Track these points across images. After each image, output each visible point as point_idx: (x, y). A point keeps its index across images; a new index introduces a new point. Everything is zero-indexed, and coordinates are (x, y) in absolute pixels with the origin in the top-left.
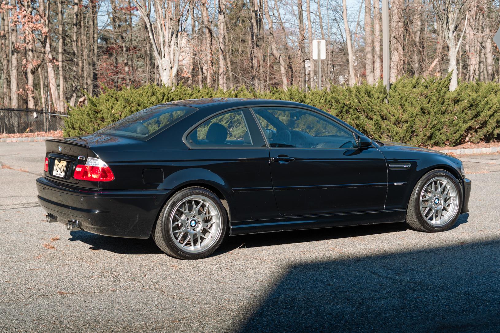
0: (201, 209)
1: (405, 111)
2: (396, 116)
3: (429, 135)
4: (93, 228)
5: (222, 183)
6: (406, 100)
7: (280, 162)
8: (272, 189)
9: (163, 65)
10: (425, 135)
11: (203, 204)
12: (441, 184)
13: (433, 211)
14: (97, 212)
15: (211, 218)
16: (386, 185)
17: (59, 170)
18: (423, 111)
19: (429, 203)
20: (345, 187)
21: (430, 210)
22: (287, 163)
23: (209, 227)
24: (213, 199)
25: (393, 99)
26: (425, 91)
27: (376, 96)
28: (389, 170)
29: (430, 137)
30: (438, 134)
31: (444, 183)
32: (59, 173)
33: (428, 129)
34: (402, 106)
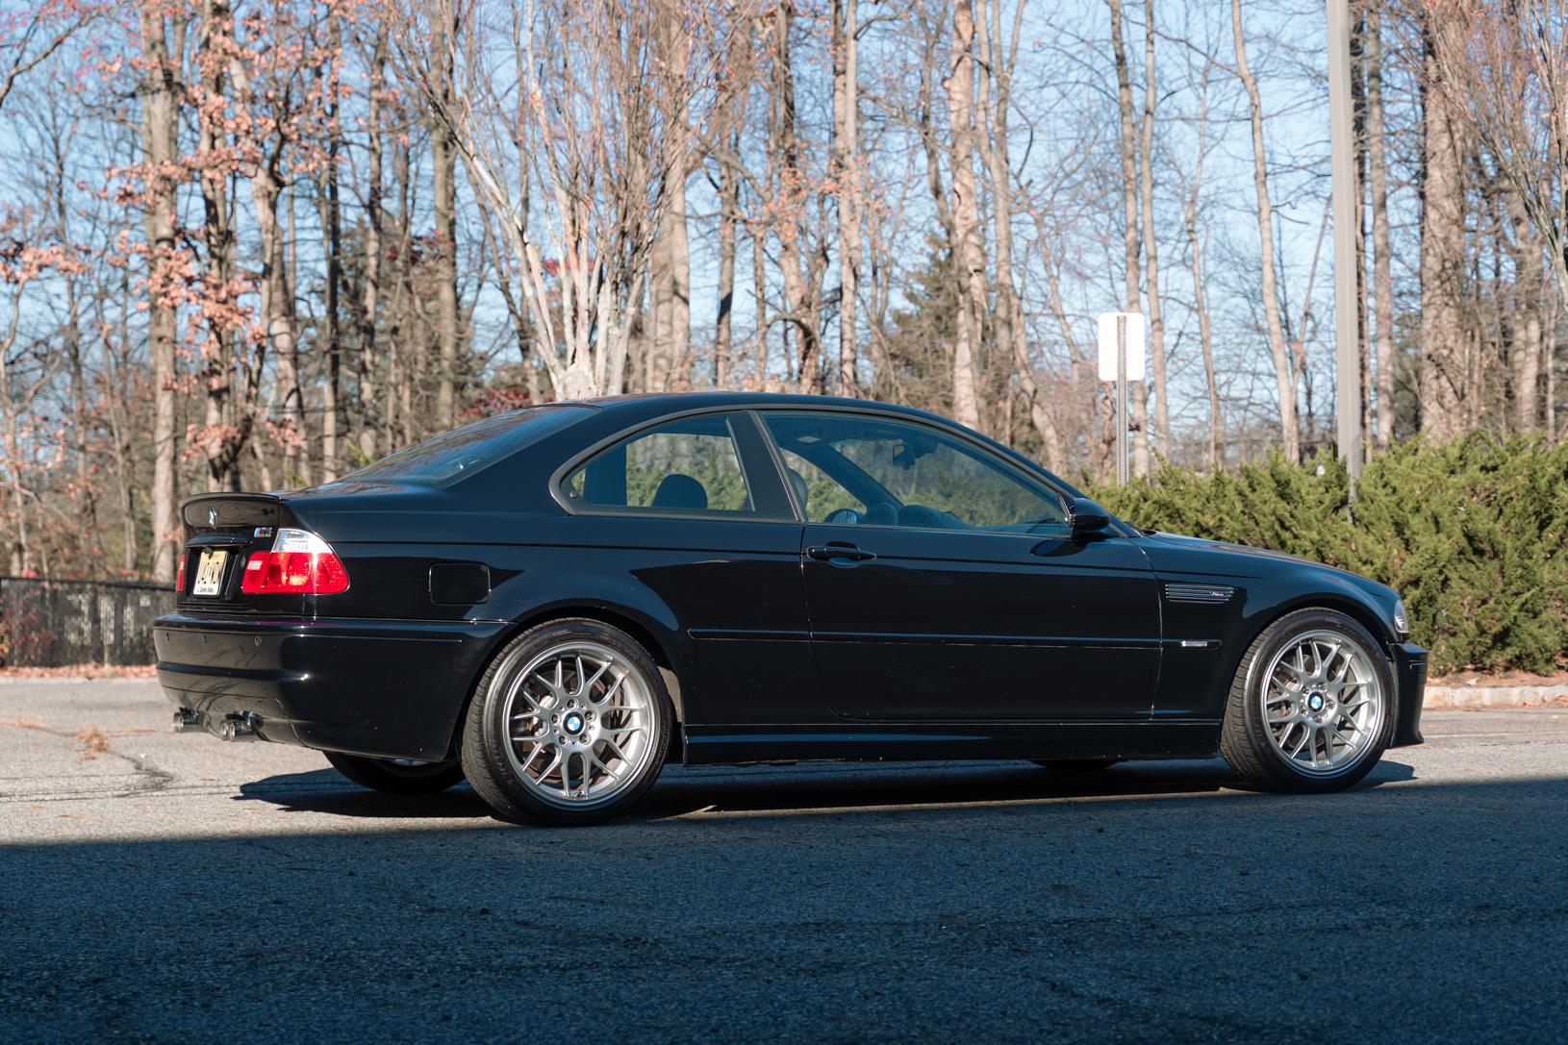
0: (601, 688)
1: (1413, 547)
2: (1378, 563)
3: (1497, 628)
4: (285, 725)
5: (672, 623)
6: (1417, 510)
7: (835, 562)
8: (807, 637)
9: (569, 389)
10: (1483, 632)
11: (607, 671)
12: (1324, 652)
13: (1307, 735)
14: (306, 676)
15: (629, 717)
16: (1157, 645)
17: (208, 579)
18: (1476, 547)
19: (1295, 711)
20: (1027, 642)
21: (1299, 729)
22: (854, 565)
23: (620, 740)
24: (637, 663)
25: (1372, 507)
26: (1486, 480)
27: (1311, 499)
28: (1165, 602)
29: (1502, 639)
30: (1532, 626)
31: (1335, 648)
32: (209, 585)
33: (1494, 610)
34: (1399, 527)
